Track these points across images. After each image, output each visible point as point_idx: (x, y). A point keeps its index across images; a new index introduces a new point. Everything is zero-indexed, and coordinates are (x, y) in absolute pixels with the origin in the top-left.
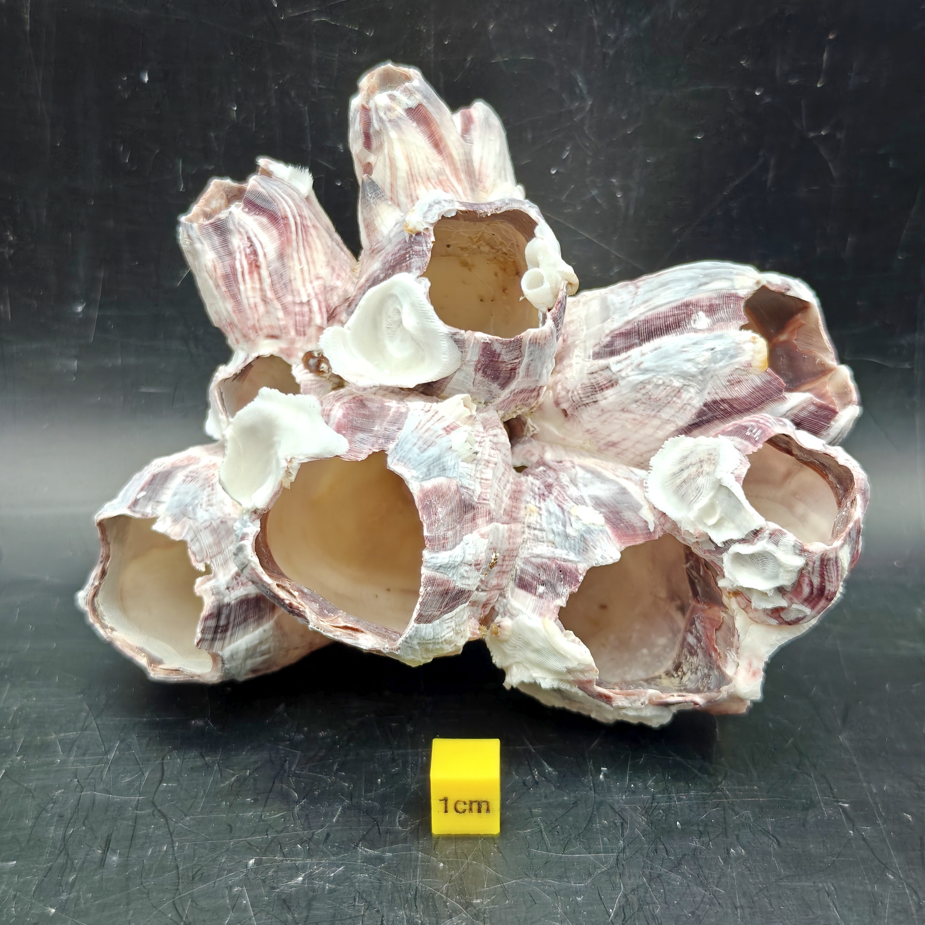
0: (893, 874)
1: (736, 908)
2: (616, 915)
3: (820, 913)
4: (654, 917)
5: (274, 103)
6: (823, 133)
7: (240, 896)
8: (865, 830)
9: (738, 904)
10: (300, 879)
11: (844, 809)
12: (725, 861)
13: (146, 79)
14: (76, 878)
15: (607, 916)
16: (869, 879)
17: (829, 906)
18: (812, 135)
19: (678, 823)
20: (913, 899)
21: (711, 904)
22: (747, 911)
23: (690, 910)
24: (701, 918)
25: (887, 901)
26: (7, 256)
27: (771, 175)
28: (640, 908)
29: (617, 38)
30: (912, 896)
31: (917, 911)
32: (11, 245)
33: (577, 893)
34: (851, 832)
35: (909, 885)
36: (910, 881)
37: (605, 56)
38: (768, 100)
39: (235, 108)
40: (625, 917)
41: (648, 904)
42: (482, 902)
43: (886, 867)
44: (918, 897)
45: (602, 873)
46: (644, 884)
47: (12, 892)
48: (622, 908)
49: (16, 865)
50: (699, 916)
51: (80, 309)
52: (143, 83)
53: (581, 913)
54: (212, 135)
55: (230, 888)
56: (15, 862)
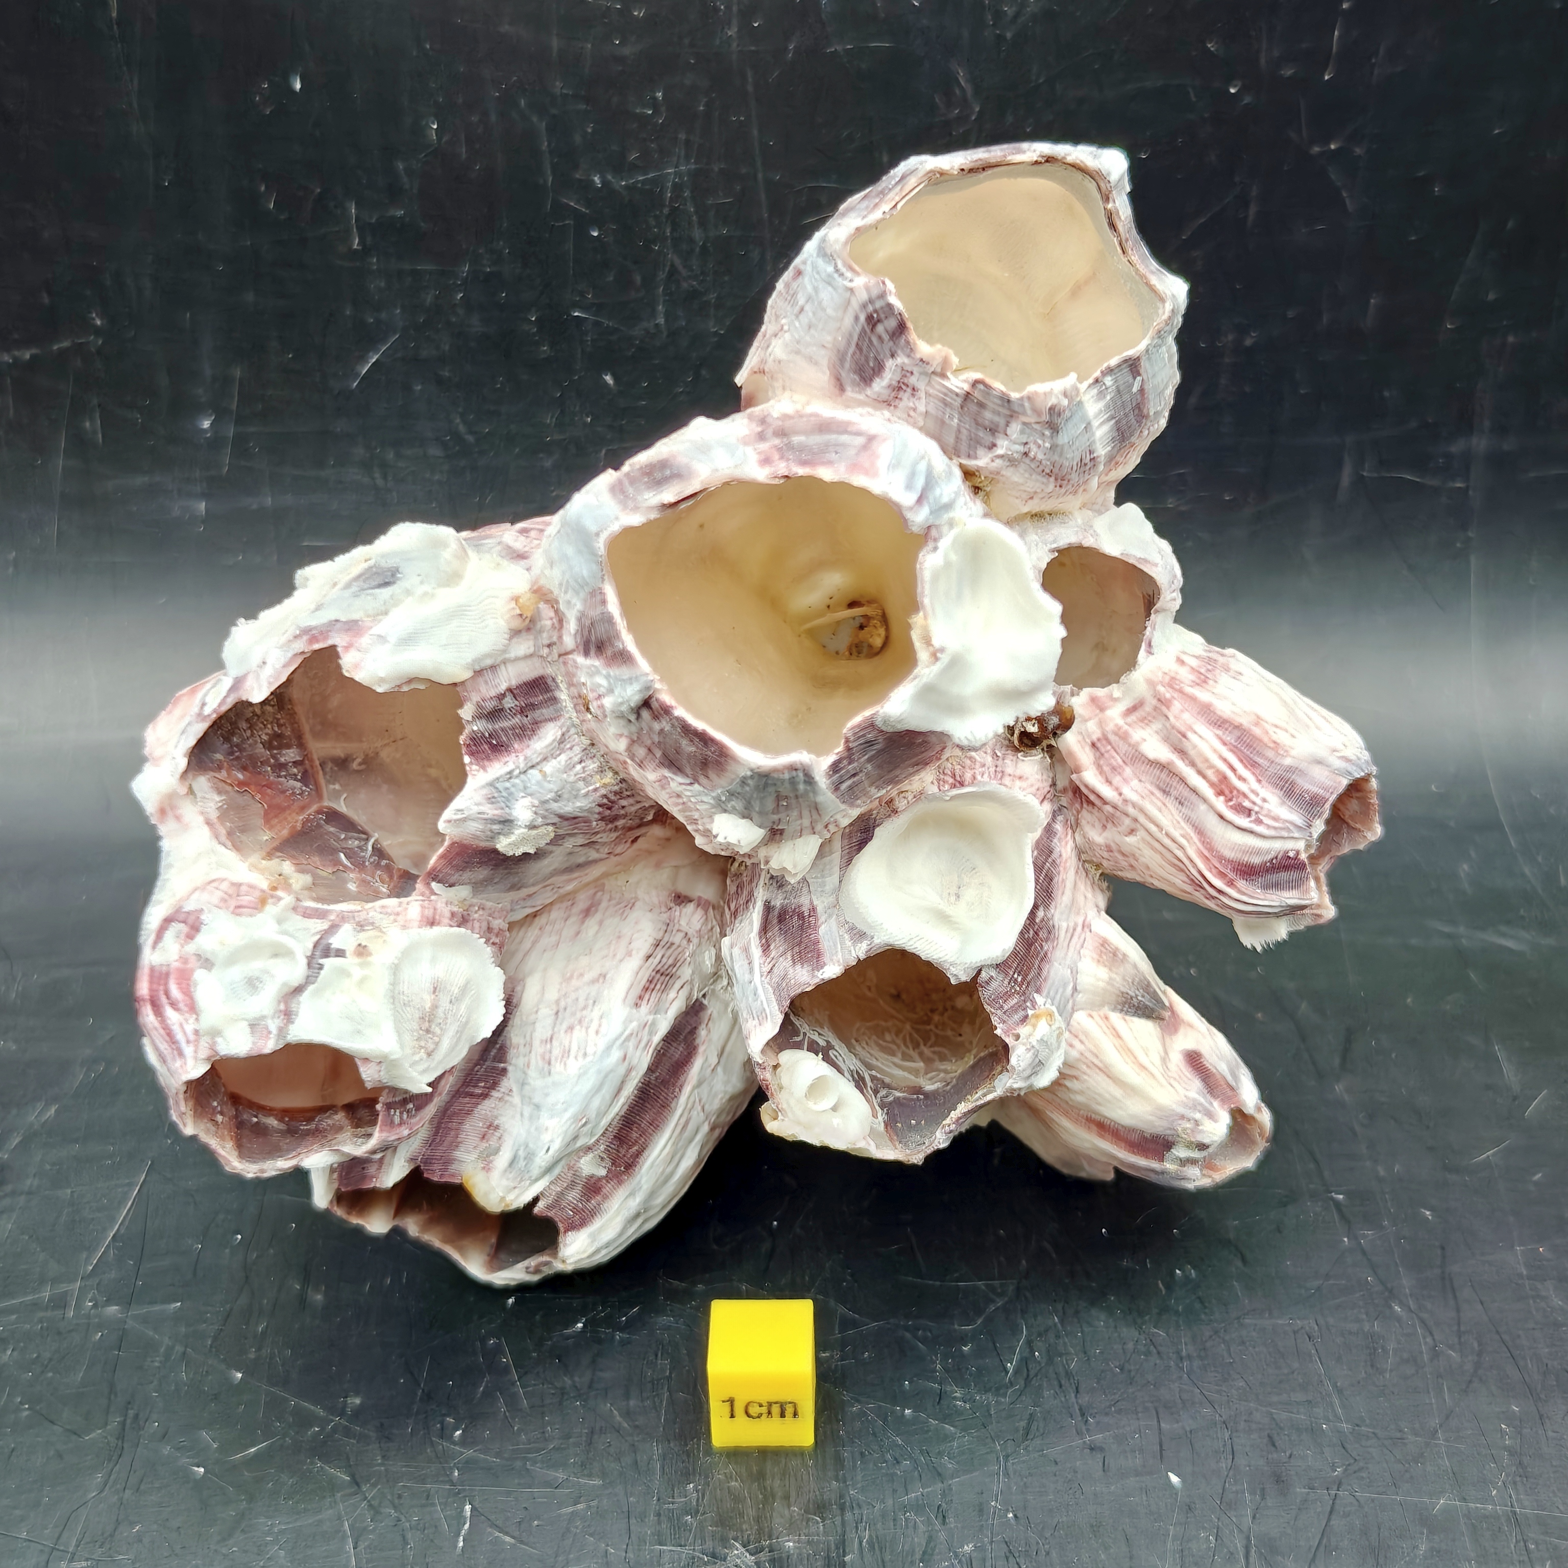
0: (1401, 1304)
1: (1181, 1359)
2: (1017, 1371)
3: (1296, 1365)
4: (1068, 1374)
5: (493, 118)
6: (1333, 147)
7: (498, 1350)
8: (1364, 1236)
9: (1184, 1353)
10: (580, 1325)
11: (1337, 1204)
12: (1168, 1287)
13: (298, 86)
14: (267, 1327)
15: (1003, 1374)
16: (1367, 1314)
17: (1310, 1355)
18: (1316, 149)
19: (1104, 1230)
20: (1426, 1343)
21: (1148, 1354)
22: (1196, 1363)
23: (1118, 1364)
24: (1133, 1374)
25: (1391, 1346)
26: (93, 350)
27: (1253, 210)
28: (1050, 1361)
29: (1017, 15)
30: (1424, 1338)
31: (1432, 1360)
32: (98, 331)
33: (963, 1340)
34: (1346, 1239)
35: (1423, 1321)
36: (1425, 1316)
37: (1000, 38)
38: (1247, 100)
39: (435, 127)
40: (1028, 1376)
41: (1061, 1355)
42: (832, 1357)
43: (1391, 1294)
44: (1434, 1340)
45: (997, 1309)
46: (1055, 1325)
47: (179, 1349)
48: (1025, 1361)
49: (180, 1308)
50: (1130, 1371)
51: (206, 424)
52: (293, 92)
53: (968, 1369)
54: (401, 166)
55: (483, 1340)
56: (179, 1304)
